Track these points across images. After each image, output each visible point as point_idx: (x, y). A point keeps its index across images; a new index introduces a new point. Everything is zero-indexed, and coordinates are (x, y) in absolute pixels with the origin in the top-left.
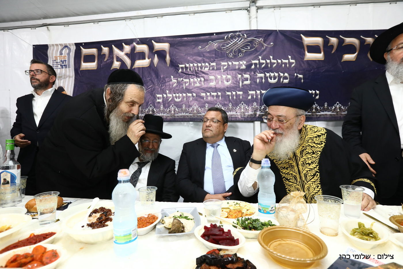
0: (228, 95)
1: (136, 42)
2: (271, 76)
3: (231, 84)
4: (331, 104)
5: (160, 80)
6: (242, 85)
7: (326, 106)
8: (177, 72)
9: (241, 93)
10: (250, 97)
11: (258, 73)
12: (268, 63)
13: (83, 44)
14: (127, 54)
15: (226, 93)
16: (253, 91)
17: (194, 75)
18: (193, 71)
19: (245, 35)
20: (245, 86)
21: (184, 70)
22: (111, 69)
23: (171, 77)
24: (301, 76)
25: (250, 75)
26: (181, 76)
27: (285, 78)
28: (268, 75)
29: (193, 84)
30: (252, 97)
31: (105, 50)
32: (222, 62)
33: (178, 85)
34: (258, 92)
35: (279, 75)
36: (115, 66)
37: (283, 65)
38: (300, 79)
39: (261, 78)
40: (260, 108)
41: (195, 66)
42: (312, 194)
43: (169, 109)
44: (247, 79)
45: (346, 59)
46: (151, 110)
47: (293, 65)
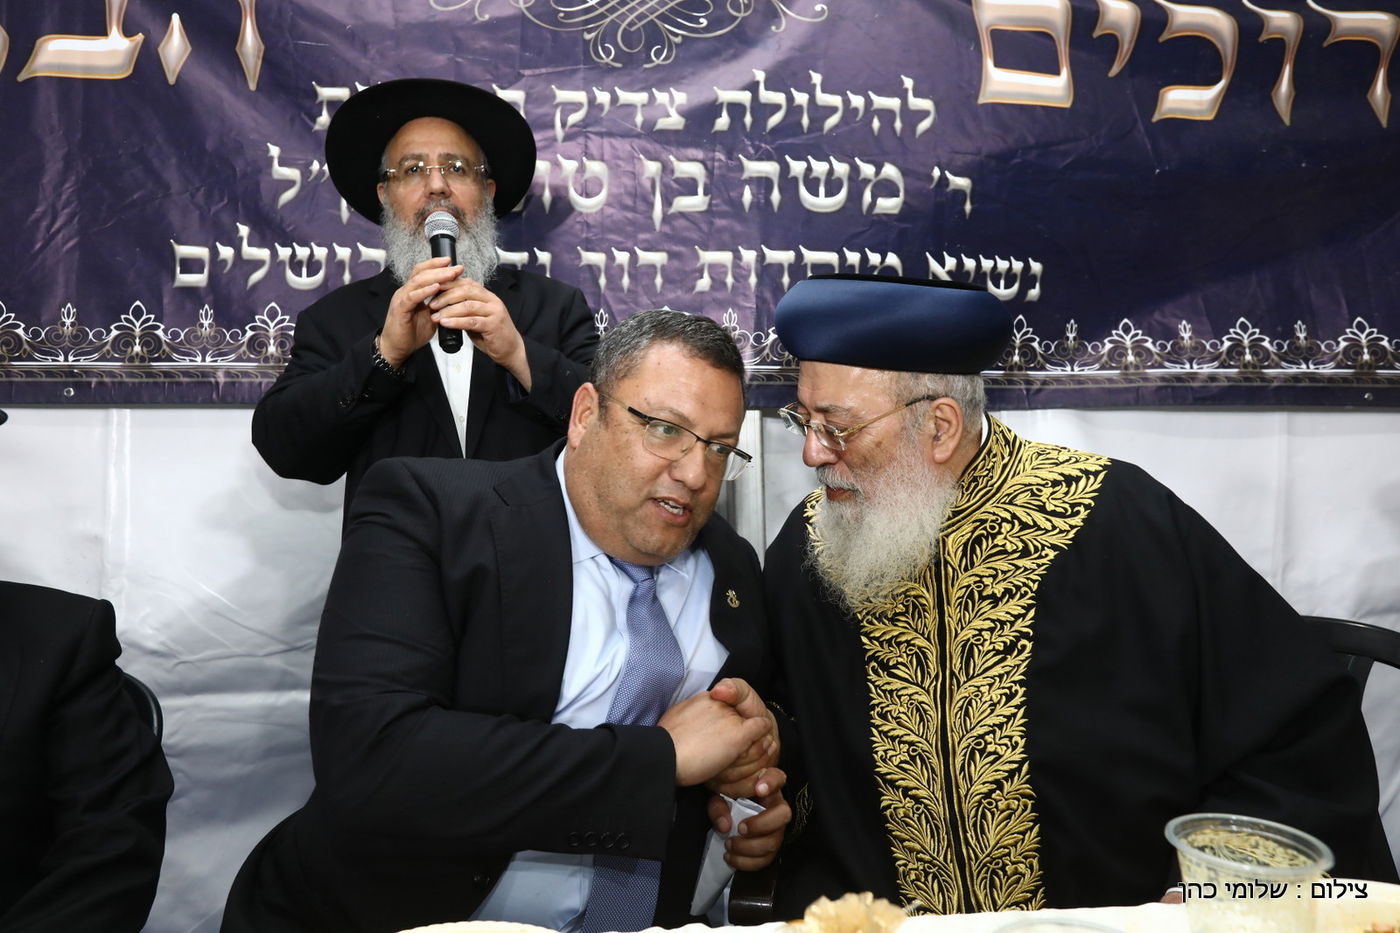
0: (592, 269)
2: (814, 174)
3: (610, 211)
4: (1094, 331)
6: (667, 219)
7: (1071, 336)
8: (308, 128)
9: (658, 258)
10: (704, 283)
11: (750, 158)
12: (800, 107)
15: (579, 257)
16: (721, 248)
20: (682, 223)
24: (962, 182)
25: (709, 163)
27: (886, 188)
28: (797, 167)
30: (718, 283)
32: (561, 88)
34: (749, 256)
35: (855, 169)
37: (876, 124)
38: (959, 193)
39: (763, 184)
40: (758, 339)
42: (980, 731)
44: (689, 187)
45: (1171, 110)
46: (138, 331)
47: (924, 125)
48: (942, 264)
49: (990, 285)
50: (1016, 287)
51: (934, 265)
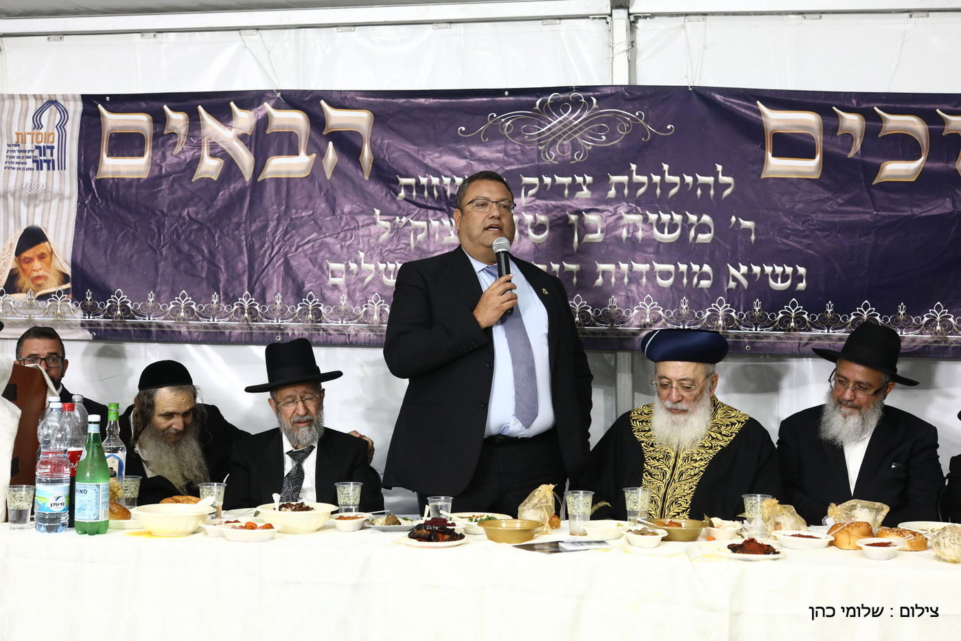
1: (272, 102)
2: (662, 221)
4: (844, 308)
5: (341, 218)
6: (580, 246)
7: (829, 311)
8: (394, 199)
9: (575, 268)
10: (599, 282)
11: (626, 213)
12: (656, 184)
13: (108, 98)
14: (242, 138)
17: (441, 210)
18: (439, 196)
19: (594, 100)
21: (414, 194)
22: (193, 180)
23: (374, 212)
24: (749, 225)
25: (604, 216)
26: (404, 210)
27: (703, 228)
28: (653, 217)
29: (437, 236)
30: (607, 281)
31: (178, 120)
32: (525, 176)
33: (393, 237)
34: (624, 267)
35: (685, 219)
36: (206, 172)
37: (699, 192)
38: (747, 231)
39: (633, 227)
40: (627, 313)
41: (446, 185)
43: (365, 309)
44: (593, 229)
45: (887, 176)
46: (310, 307)
47: (728, 192)
48: (738, 269)
49: (771, 281)
50: (789, 282)
51: (733, 271)
